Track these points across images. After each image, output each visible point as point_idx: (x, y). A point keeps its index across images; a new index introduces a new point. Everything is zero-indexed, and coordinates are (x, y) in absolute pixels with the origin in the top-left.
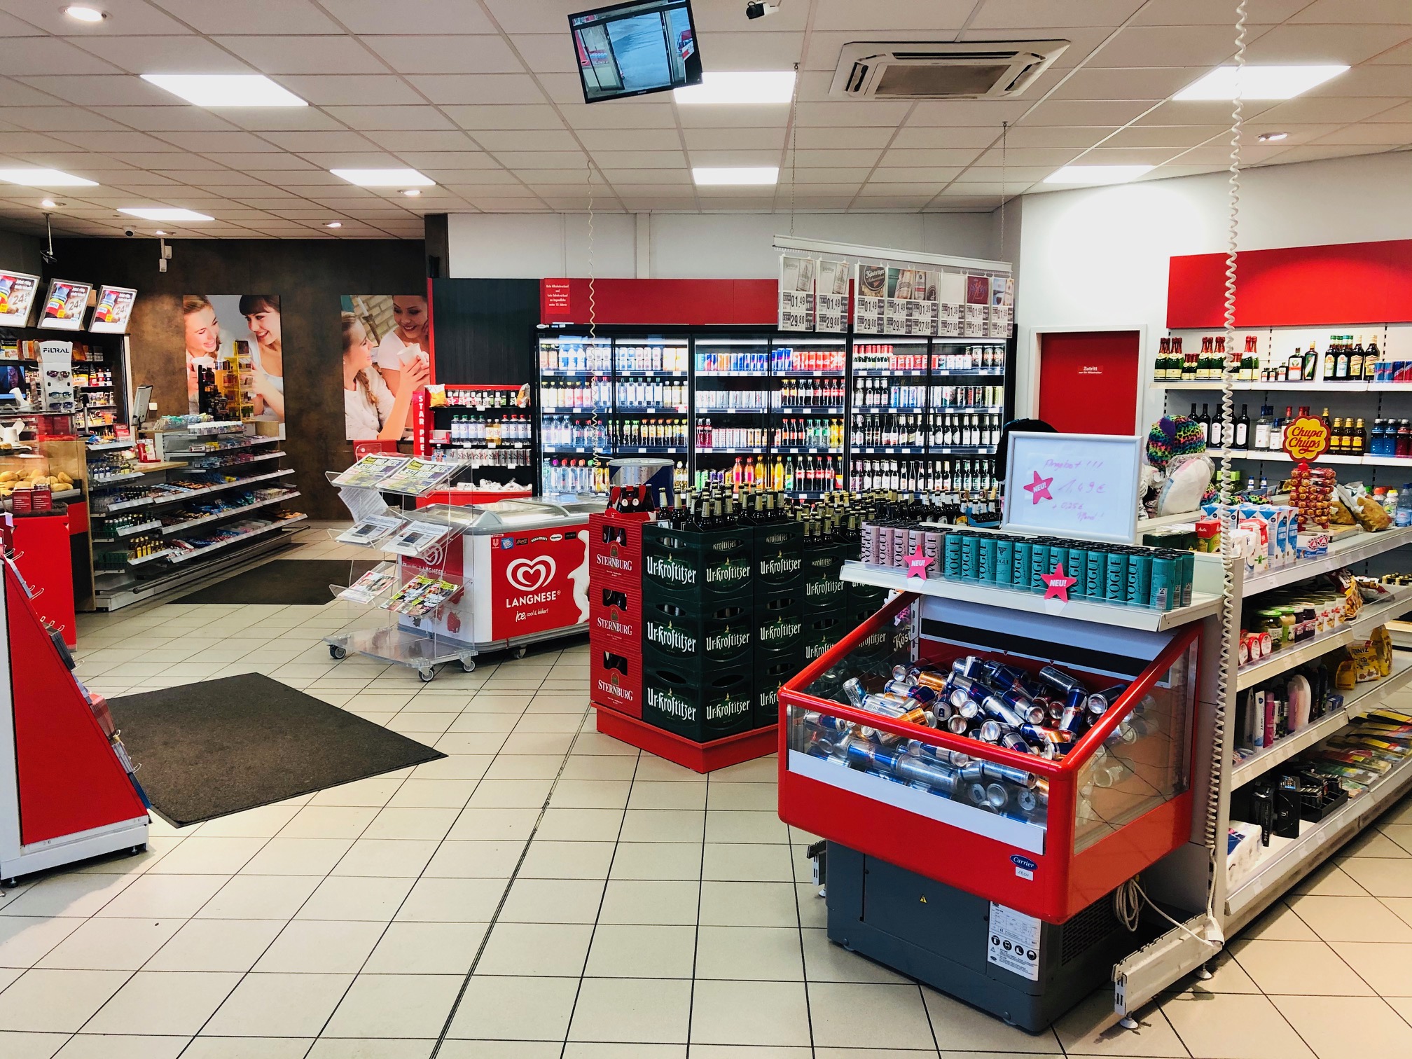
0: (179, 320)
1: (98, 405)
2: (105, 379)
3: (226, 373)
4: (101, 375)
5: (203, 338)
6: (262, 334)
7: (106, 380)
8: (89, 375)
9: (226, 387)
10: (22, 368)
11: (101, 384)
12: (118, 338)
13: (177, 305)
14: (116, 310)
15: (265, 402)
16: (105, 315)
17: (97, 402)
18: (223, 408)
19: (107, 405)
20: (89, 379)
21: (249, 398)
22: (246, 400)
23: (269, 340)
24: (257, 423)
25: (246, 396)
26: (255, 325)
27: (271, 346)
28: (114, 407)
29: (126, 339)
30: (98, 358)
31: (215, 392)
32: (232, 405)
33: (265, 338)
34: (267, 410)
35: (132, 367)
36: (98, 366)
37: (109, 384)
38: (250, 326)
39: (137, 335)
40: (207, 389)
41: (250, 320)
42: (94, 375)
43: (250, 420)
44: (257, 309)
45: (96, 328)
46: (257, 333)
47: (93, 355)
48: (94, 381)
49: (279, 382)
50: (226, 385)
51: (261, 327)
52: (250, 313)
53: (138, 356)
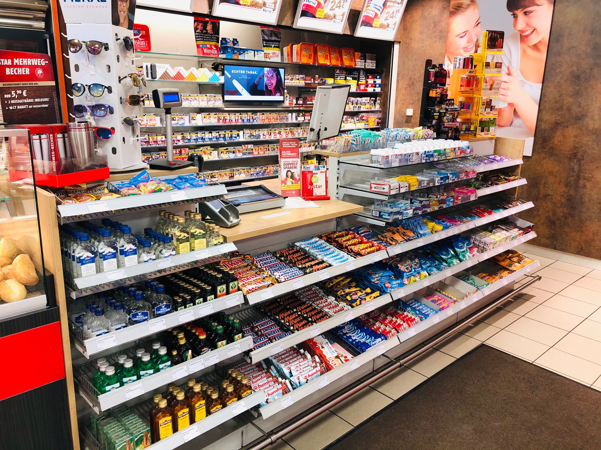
0: (443, 24)
1: (362, 110)
2: (374, 85)
3: (465, 74)
4: (371, 81)
5: (463, 42)
6: (527, 33)
7: (375, 87)
8: (358, 81)
9: (463, 92)
10: (282, 71)
11: (370, 90)
12: (389, 45)
13: (444, 8)
14: (384, 15)
15: (515, 112)
16: (372, 19)
17: (362, 107)
18: (454, 120)
19: (373, 109)
20: (358, 84)
21: (492, 108)
22: (488, 110)
23: (534, 40)
24: (497, 141)
25: (489, 105)
26: (521, 23)
27: (536, 47)
28: (380, 111)
29: (396, 47)
30: (371, 65)
31: (443, 99)
32: (468, 116)
33: (531, 37)
34: (517, 122)
35: (398, 74)
36: (368, 73)
37: (378, 90)
38: (515, 24)
39: (406, 43)
40: (433, 94)
41: (515, 16)
42: (363, 81)
43: (489, 136)
44: (527, 3)
45: (362, 32)
46: (522, 31)
47: (365, 62)
48: (362, 87)
49: (536, 89)
50: (463, 89)
51: (528, 25)
52: (517, 9)
53: (404, 63)
